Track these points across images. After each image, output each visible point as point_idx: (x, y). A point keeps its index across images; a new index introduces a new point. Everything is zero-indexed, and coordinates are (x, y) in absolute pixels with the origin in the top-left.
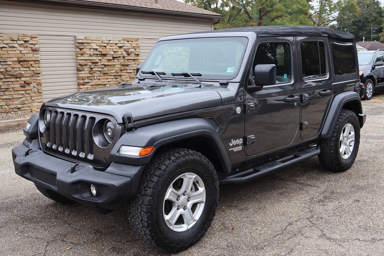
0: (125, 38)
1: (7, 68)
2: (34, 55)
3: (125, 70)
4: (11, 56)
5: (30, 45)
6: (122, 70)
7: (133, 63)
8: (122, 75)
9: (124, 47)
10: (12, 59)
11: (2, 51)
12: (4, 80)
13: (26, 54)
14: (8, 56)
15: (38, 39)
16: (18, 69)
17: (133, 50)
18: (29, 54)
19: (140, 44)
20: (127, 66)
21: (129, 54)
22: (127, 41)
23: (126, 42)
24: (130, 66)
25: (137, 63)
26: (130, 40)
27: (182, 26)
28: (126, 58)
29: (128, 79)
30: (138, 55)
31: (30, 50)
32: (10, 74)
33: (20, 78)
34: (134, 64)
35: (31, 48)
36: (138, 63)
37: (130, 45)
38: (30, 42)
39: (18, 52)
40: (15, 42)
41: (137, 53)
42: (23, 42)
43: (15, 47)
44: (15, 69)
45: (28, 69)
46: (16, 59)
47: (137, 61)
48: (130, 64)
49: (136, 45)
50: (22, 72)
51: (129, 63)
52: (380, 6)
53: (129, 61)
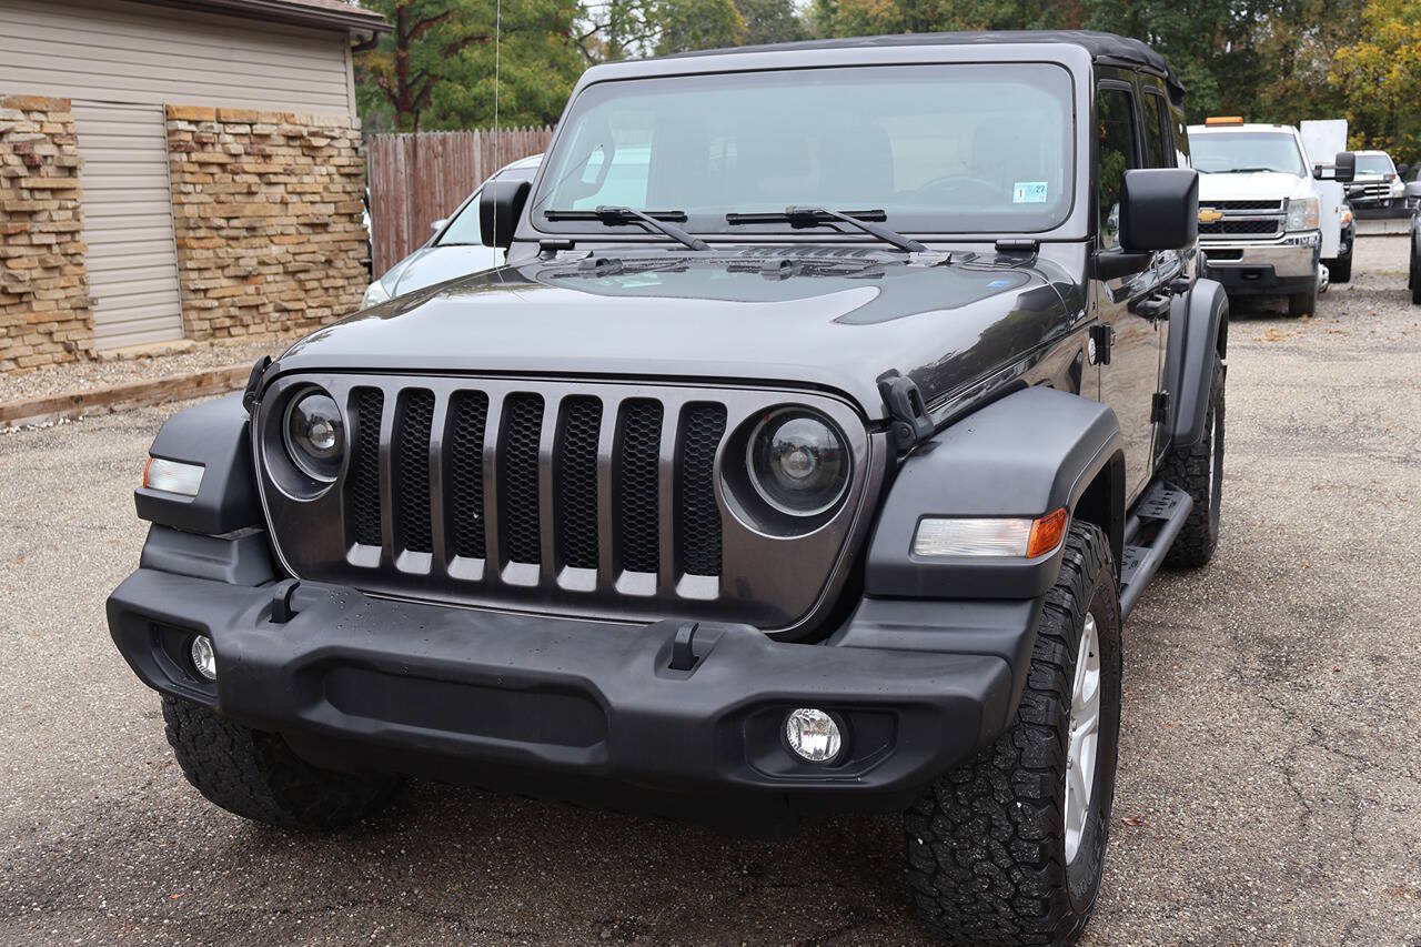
0: (14, 97)
3: (19, 234)
6: (10, 235)
7: (54, 204)
8: (10, 258)
9: (13, 137)
17: (49, 149)
19: (76, 123)
20: (27, 218)
21: (33, 167)
22: (24, 111)
23: (20, 116)
24: (43, 217)
25: (70, 204)
26: (35, 107)
27: (237, 55)
28: (24, 183)
29: (36, 274)
30: (71, 171)
34: (60, 209)
36: (74, 204)
37: (37, 127)
41: (68, 162)
47: (71, 195)
48: (41, 208)
49: (59, 129)
51: (39, 206)
52: (793, 14)
53: (38, 195)
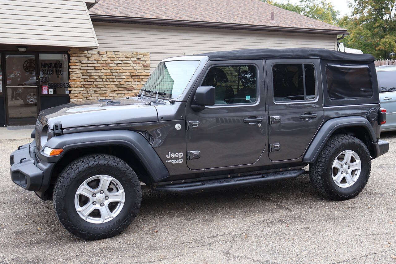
1: (121, 81)
2: (145, 70)
4: (125, 71)
5: (142, 62)
10: (125, 74)
11: (118, 67)
12: (118, 92)
13: (138, 69)
14: (122, 71)
15: (149, 56)
16: (130, 83)
18: (140, 69)
31: (141, 67)
32: (122, 87)
33: (131, 90)
35: (142, 64)
38: (142, 59)
39: (131, 68)
40: (129, 59)
42: (136, 59)
43: (129, 64)
44: (128, 83)
45: (139, 83)
46: (129, 74)
50: (133, 85)
